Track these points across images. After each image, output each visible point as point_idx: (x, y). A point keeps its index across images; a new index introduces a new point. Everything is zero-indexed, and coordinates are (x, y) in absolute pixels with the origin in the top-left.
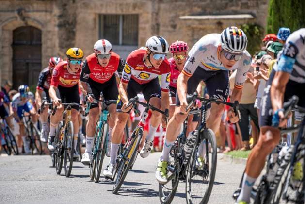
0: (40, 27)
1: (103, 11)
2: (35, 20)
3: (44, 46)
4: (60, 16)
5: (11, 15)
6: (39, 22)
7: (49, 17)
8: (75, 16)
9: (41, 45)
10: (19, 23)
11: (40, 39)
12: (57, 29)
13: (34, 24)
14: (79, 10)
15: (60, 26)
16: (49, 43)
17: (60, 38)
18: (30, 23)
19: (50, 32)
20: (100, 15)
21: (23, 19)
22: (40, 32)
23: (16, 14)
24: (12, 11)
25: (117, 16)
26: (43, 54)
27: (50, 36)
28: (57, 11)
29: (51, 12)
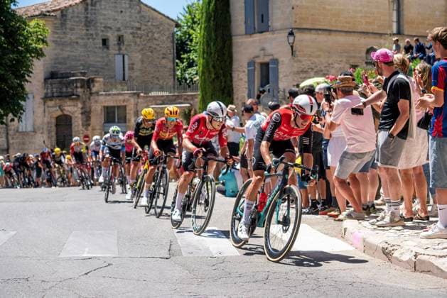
0: (71, 115)
1: (106, 105)
2: (68, 111)
3: (73, 126)
4: (82, 108)
5: (55, 109)
6: (70, 112)
7: (76, 109)
8: (90, 107)
9: (71, 125)
10: (59, 113)
11: (71, 121)
12: (80, 115)
13: (68, 113)
14: (92, 104)
15: (82, 114)
16: (76, 124)
17: (82, 120)
18: (65, 113)
19: (76, 117)
20: (104, 107)
21: (62, 111)
22: (71, 118)
23: (58, 108)
24: (56, 107)
25: (114, 107)
26: (73, 130)
27: (76, 120)
28: (80, 105)
29: (77, 106)
